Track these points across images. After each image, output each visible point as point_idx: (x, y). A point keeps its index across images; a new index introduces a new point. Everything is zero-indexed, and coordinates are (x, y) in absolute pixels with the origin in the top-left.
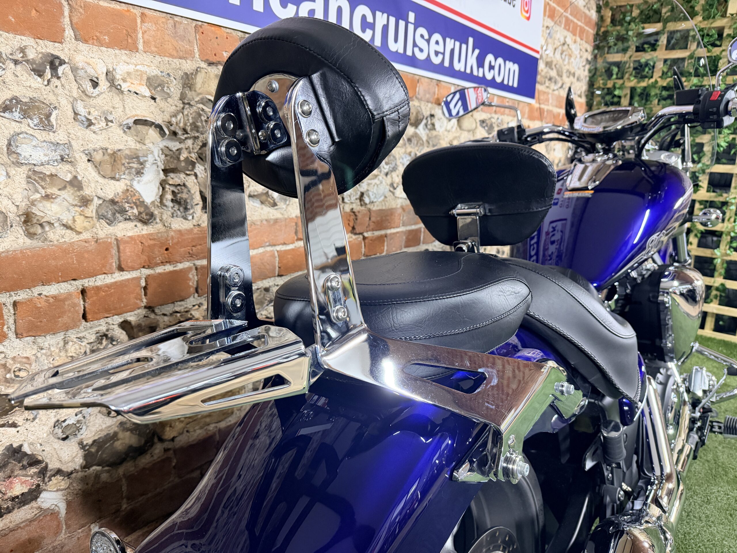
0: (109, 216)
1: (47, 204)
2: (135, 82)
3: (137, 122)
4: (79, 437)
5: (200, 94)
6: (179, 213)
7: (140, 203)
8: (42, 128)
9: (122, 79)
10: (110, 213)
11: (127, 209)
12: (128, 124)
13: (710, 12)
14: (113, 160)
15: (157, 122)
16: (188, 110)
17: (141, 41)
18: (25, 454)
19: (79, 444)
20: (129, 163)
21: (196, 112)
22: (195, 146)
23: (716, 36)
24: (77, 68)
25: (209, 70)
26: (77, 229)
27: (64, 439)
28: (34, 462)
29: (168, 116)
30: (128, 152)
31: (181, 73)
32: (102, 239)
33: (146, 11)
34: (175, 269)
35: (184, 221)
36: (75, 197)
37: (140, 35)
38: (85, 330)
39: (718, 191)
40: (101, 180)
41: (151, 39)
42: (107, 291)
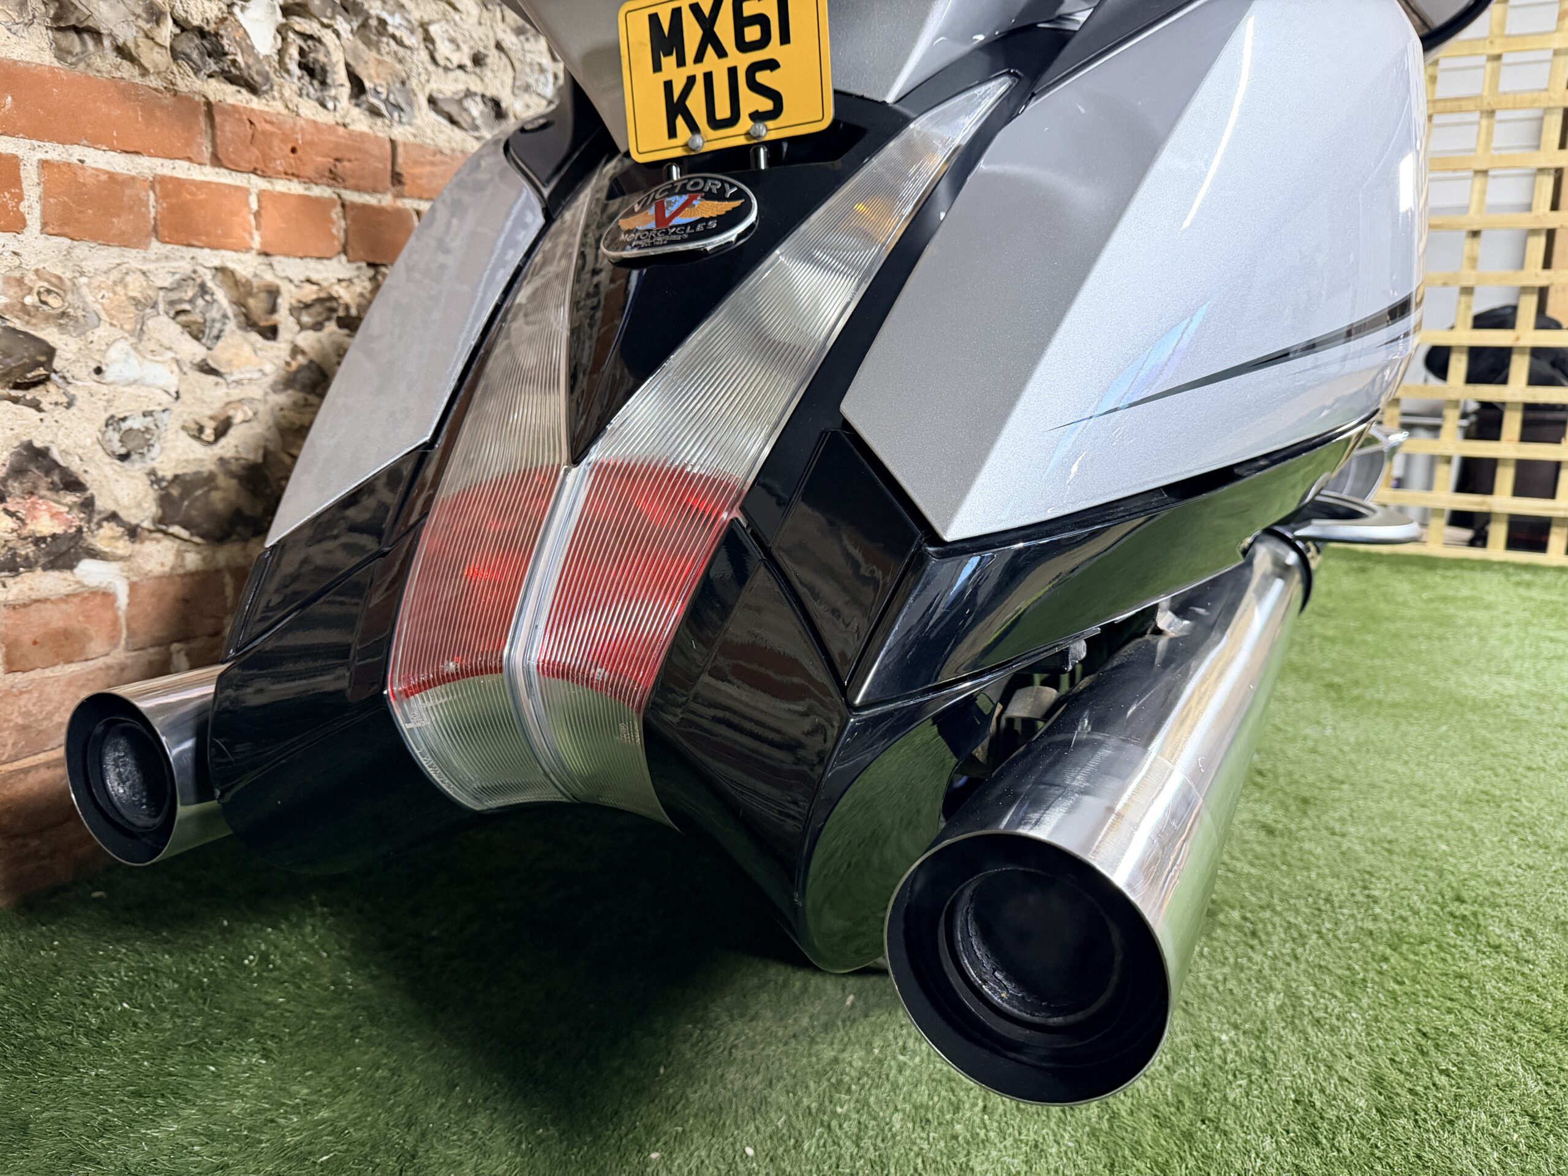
0: (195, 56)
4: (150, 461)
6: (311, 90)
7: (247, 48)
10: (196, 51)
11: (226, 48)
18: (56, 465)
19: (149, 475)
26: (141, 63)
27: (124, 457)
28: (72, 484)
32: (183, 93)
34: (307, 193)
38: (158, 260)
42: (194, 194)
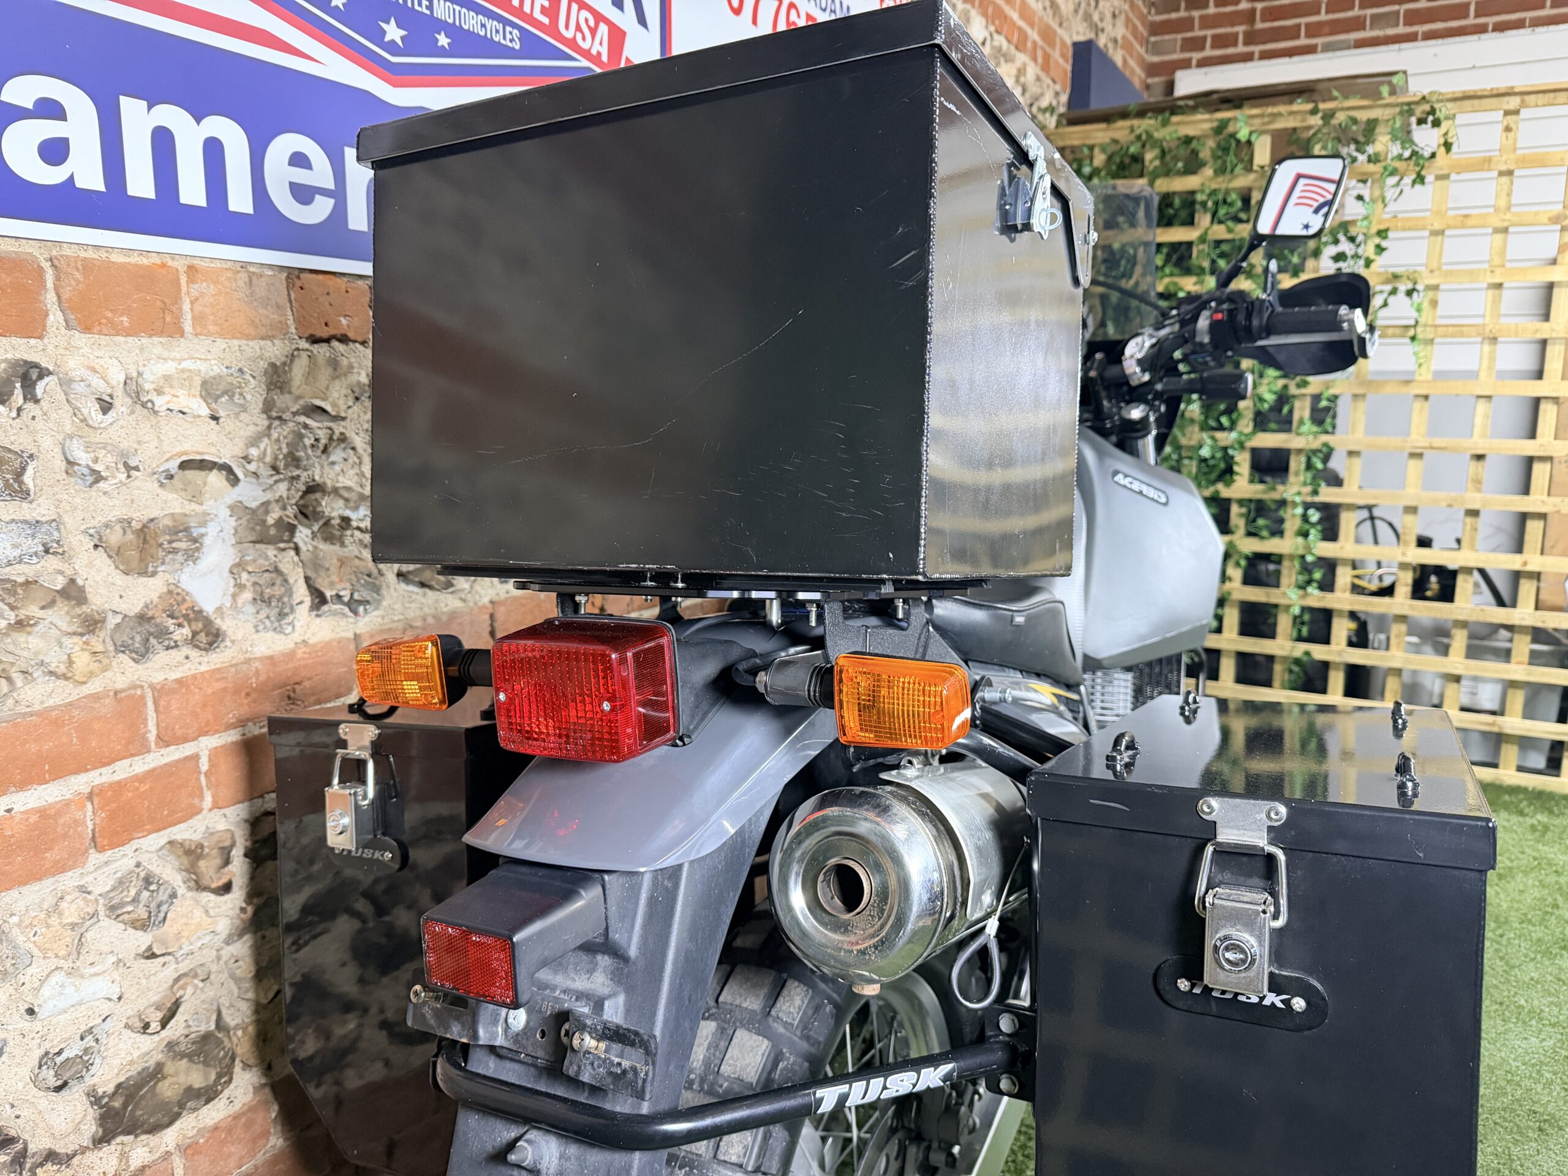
0: (137, 645)
1: (21, 637)
2: (180, 392)
3: (184, 466)
4: (89, 1081)
5: (299, 397)
6: (267, 622)
7: (196, 615)
8: (8, 498)
9: (155, 390)
10: (138, 638)
11: (172, 629)
12: (168, 470)
13: (1224, 162)
14: (141, 540)
15: (221, 461)
16: (279, 430)
17: (189, 316)
19: (88, 1095)
20: (170, 542)
21: (293, 432)
22: (293, 492)
23: (1239, 204)
24: (71, 381)
25: (315, 352)
26: (76, 678)
27: (58, 1089)
29: (242, 445)
30: (168, 522)
31: (263, 365)
32: (124, 690)
33: (196, 262)
35: (277, 636)
36: (73, 617)
37: (186, 306)
38: (96, 869)
39: (1268, 479)
40: (119, 579)
41: (207, 310)
42: (137, 789)
